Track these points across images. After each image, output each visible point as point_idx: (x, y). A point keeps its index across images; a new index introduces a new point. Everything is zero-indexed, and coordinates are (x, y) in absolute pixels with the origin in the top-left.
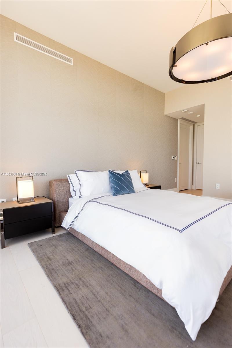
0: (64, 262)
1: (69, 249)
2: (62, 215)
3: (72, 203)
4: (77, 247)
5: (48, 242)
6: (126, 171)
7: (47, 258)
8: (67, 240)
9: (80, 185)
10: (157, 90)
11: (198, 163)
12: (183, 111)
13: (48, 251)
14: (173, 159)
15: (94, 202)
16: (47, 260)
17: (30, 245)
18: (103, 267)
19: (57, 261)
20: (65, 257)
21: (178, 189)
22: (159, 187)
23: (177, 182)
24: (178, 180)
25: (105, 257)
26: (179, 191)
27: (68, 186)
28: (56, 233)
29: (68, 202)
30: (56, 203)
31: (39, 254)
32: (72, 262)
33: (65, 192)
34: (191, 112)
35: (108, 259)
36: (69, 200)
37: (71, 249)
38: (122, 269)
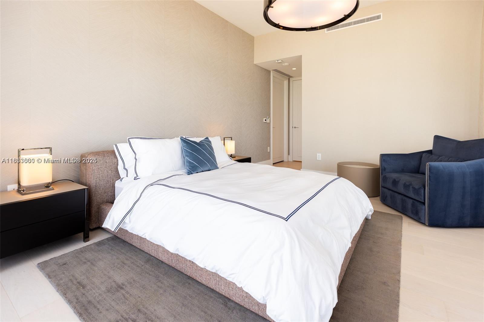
0: (109, 287)
1: (116, 264)
2: (103, 208)
3: (122, 189)
4: (130, 258)
5: (77, 257)
6: (206, 139)
7: (78, 285)
8: (111, 250)
9: (136, 159)
10: (245, 32)
11: (295, 128)
12: (277, 62)
13: (79, 272)
14: (266, 121)
15: (160, 185)
16: (78, 288)
17: (42, 267)
18: (175, 284)
19: (97, 287)
20: (109, 278)
21: (272, 161)
22: (248, 160)
23: (270, 152)
24: (271, 149)
25: (179, 268)
26: (273, 164)
27: (115, 162)
28: (91, 239)
29: (114, 187)
30: (93, 190)
31: (61, 279)
32: (124, 285)
33: (110, 172)
34: (286, 64)
35: (183, 271)
36: (115, 184)
37: (121, 263)
38: (205, 284)
